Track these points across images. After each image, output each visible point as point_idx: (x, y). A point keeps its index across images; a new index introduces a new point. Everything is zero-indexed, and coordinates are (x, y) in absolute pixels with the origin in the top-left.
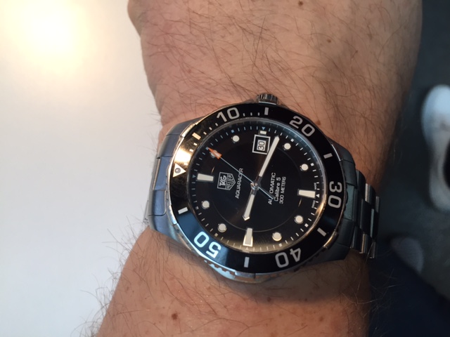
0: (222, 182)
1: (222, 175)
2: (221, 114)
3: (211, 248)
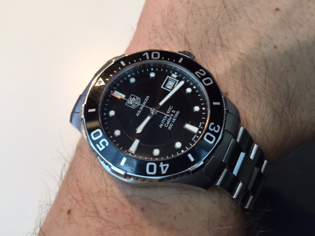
0: (131, 101)
1: (132, 97)
2: (147, 54)
3: (101, 143)
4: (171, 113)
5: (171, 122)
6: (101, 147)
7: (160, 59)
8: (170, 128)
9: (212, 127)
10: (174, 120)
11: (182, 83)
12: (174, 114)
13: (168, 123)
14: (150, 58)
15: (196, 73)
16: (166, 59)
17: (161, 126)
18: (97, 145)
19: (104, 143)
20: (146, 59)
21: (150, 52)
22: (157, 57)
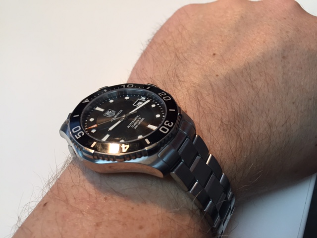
0: (108, 113)
1: (109, 111)
3: (78, 134)
4: (138, 119)
5: (137, 124)
6: (78, 136)
7: (133, 87)
8: (135, 128)
9: (167, 123)
10: (139, 123)
11: (148, 101)
12: (140, 120)
13: (135, 125)
14: (126, 87)
15: (159, 94)
16: (137, 88)
17: (128, 127)
18: (76, 136)
19: (81, 134)
21: (126, 84)
22: (131, 86)
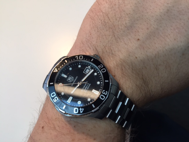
0: (69, 79)
1: (70, 77)
2: (77, 56)
3: (55, 98)
6: (55, 100)
7: (83, 59)
9: (104, 92)
10: (88, 88)
11: (93, 70)
12: (88, 85)
14: (79, 59)
15: (99, 66)
16: (85, 59)
17: (82, 91)
18: (53, 99)
20: (76, 59)
21: (79, 56)
22: (81, 58)
